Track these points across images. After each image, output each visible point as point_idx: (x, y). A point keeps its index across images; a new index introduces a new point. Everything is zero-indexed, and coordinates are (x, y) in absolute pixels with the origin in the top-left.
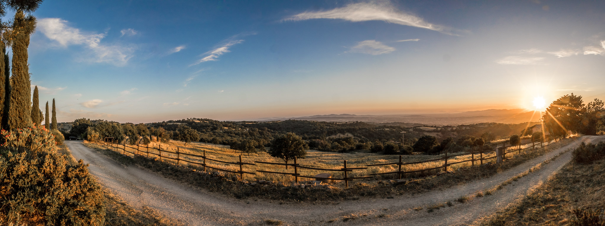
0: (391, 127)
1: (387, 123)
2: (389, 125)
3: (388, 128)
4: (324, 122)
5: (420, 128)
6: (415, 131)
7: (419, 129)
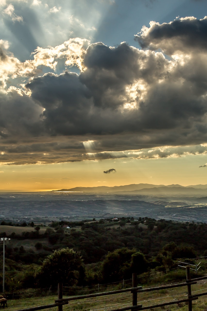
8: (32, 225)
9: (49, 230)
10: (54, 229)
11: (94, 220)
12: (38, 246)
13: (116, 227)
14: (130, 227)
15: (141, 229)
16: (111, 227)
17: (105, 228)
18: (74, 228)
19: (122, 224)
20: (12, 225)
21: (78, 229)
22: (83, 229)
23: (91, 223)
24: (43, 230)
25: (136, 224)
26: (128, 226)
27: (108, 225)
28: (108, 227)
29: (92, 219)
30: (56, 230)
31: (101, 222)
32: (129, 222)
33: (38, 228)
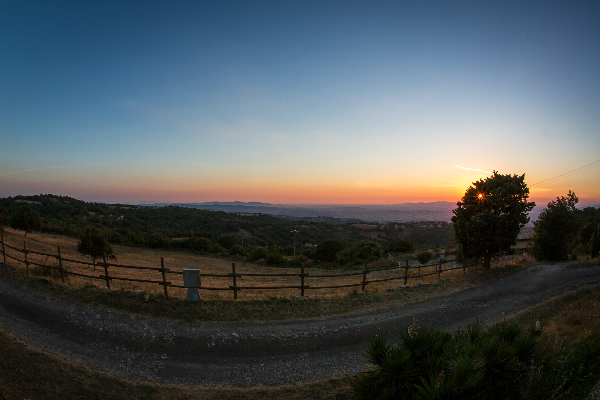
0: (312, 223)
1: (308, 217)
2: (310, 221)
3: (307, 224)
4: (222, 212)
5: (355, 226)
6: (347, 230)
7: (353, 227)
8: (377, 224)
9: (386, 227)
10: (388, 226)
11: (413, 222)
12: (379, 236)
13: (425, 226)
14: (432, 226)
15: (438, 228)
16: (422, 226)
17: (418, 227)
18: (401, 226)
19: (428, 225)
20: (366, 224)
21: (403, 227)
22: (405, 227)
23: (411, 224)
24: (382, 227)
25: (437, 224)
26: (431, 226)
27: (420, 225)
28: (420, 227)
29: (412, 221)
30: (390, 227)
31: (417, 223)
32: (432, 223)
33: (379, 226)
